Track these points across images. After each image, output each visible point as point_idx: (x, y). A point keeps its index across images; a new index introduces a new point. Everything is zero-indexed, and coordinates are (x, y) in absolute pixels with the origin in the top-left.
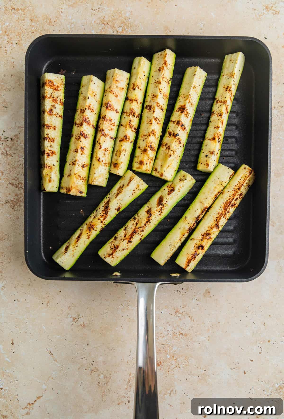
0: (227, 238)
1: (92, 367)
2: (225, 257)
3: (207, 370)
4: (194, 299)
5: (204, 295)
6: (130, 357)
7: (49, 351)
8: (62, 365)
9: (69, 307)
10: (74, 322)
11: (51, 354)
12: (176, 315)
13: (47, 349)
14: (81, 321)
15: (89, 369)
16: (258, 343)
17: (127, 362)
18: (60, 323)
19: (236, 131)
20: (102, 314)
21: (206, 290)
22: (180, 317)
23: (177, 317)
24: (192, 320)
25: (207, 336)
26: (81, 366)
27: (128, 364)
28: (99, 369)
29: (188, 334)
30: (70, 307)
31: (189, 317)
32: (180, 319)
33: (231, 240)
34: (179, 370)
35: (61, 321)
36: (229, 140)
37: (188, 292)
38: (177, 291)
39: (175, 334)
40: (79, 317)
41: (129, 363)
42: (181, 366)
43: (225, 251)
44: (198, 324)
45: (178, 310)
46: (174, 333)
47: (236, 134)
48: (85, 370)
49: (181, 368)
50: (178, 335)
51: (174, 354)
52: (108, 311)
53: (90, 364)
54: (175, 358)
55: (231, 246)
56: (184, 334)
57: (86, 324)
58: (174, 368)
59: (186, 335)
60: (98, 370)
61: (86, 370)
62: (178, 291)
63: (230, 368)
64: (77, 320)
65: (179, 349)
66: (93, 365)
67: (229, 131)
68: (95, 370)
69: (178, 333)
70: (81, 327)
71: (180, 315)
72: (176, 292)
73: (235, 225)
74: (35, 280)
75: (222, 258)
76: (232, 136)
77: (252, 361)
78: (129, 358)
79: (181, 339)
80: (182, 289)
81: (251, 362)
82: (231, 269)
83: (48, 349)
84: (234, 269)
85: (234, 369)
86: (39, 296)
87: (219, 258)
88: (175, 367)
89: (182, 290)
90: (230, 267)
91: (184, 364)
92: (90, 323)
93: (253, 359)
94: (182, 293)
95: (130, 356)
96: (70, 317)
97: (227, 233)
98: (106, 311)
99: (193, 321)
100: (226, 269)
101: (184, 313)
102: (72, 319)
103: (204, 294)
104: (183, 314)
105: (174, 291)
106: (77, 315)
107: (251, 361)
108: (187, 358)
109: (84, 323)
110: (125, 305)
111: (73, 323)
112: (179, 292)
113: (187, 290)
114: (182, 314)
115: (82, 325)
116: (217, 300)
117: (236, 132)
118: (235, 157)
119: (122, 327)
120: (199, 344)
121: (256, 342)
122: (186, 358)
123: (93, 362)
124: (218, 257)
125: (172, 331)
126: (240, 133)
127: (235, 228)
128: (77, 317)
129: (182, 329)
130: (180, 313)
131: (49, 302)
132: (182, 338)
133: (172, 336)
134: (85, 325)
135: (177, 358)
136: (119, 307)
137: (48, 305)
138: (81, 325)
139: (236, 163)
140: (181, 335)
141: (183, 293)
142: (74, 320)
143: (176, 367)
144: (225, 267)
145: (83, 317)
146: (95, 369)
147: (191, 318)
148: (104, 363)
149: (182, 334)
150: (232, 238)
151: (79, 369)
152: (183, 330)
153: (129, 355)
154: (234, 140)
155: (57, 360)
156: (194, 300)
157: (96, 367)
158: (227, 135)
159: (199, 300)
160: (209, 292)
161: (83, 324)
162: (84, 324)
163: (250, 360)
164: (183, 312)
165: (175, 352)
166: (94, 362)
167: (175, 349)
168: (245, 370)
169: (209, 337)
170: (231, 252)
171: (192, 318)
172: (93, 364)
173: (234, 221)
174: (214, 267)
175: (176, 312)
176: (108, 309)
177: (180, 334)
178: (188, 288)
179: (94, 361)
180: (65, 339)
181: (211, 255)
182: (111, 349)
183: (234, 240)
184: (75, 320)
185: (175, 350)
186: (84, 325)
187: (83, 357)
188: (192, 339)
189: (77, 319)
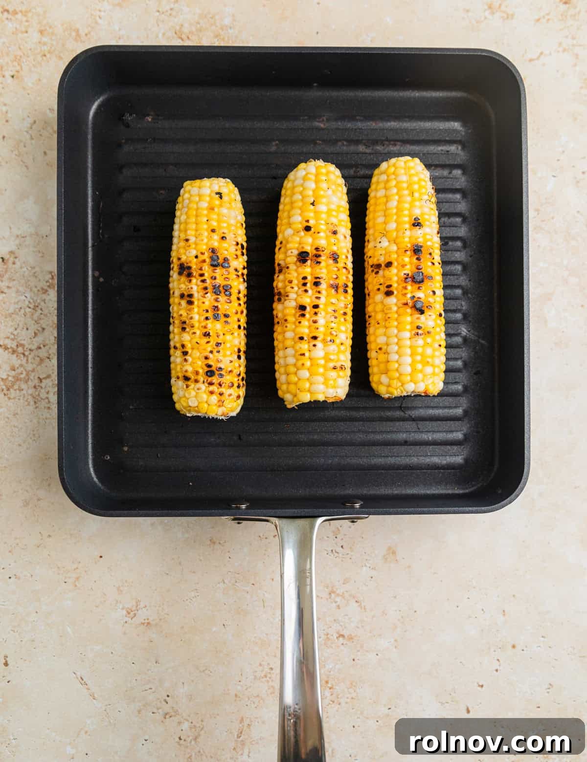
0: (452, 431)
1: (167, 708)
2: (448, 469)
3: (393, 708)
4: (366, 566)
5: (385, 559)
6: (242, 686)
7: (80, 679)
8: (106, 705)
9: (118, 589)
10: (129, 617)
11: (83, 682)
12: (330, 598)
13: (75, 673)
14: (142, 615)
15: (160, 711)
16: (492, 650)
17: (236, 695)
18: (101, 620)
19: (463, 225)
20: (185, 600)
21: (389, 548)
22: (338, 603)
23: (332, 602)
24: (361, 608)
25: (392, 640)
26: (144, 706)
27: (238, 699)
28: (179, 710)
29: (356, 636)
30: (121, 588)
31: (356, 601)
32: (338, 607)
33: (459, 436)
34: (338, 708)
35: (103, 616)
36: (450, 243)
37: (352, 554)
38: (332, 551)
39: (329, 636)
40: (138, 608)
41: (239, 697)
42: (342, 701)
43: (448, 457)
44: (373, 617)
45: (335, 590)
46: (328, 634)
47: (463, 231)
48: (151, 713)
49: (343, 704)
50: (335, 637)
51: (328, 677)
52: (198, 594)
53: (161, 702)
54: (330, 685)
55: (460, 448)
56: (346, 637)
57: (153, 620)
58: (328, 705)
59: (351, 638)
60: (176, 712)
61: (153, 713)
62: (334, 551)
63: (439, 702)
64: (135, 615)
65: (337, 667)
66: (167, 703)
67: (450, 226)
68: (173, 714)
69: (335, 635)
70: (142, 626)
71: (338, 599)
72: (330, 554)
73: (465, 405)
74: (49, 536)
75: (442, 471)
76: (456, 235)
77: (482, 686)
78: (239, 688)
79: (342, 647)
80: (342, 547)
81: (479, 688)
82: (461, 492)
83: (78, 674)
84: (467, 491)
85: (447, 703)
86: (58, 568)
87: (436, 471)
88: (331, 703)
89: (341, 549)
90: (458, 489)
91: (348, 695)
92: (160, 620)
93: (484, 683)
94: (340, 555)
95: (241, 683)
96: (121, 607)
97: (452, 422)
98: (193, 594)
99: (363, 610)
100: (450, 492)
101: (346, 595)
102: (125, 612)
103: (384, 556)
104: (344, 598)
105: (326, 552)
106: (134, 603)
107: (479, 686)
108: (354, 684)
109: (148, 619)
110: (230, 582)
111: (127, 619)
112: (336, 554)
113: (351, 548)
114: (343, 596)
115: (146, 624)
116: (409, 567)
117: (462, 228)
118: (462, 275)
119: (224, 625)
120: (377, 655)
121: (489, 648)
122: (352, 684)
123: (168, 696)
124: (435, 469)
125: (324, 630)
126: (470, 230)
127: (466, 412)
128: (134, 608)
129: (343, 627)
130: (338, 595)
131: (78, 579)
132: (343, 644)
133: (323, 642)
134: (151, 622)
135: (334, 684)
136: (218, 585)
137: (76, 586)
138: (143, 624)
139: (466, 288)
140: (341, 639)
141: (343, 555)
142: (129, 613)
143: (333, 702)
144: (449, 489)
145: (146, 606)
146: (171, 711)
147: (361, 604)
148: (190, 697)
149: (343, 636)
150: (460, 431)
151: (139, 712)
152: (345, 627)
153: (240, 681)
154: (459, 244)
155: (96, 696)
156: (364, 568)
157: (173, 708)
158: (446, 234)
159: (374, 569)
160: (394, 553)
161: (146, 621)
162: (148, 621)
163: (477, 685)
164: (345, 593)
165: (330, 672)
166: (170, 698)
167: (331, 667)
168: (468, 705)
169: (396, 641)
170: (459, 460)
171: (363, 604)
172: (167, 700)
173: (464, 398)
174: (428, 489)
175: (330, 594)
176: (196, 590)
177: (339, 637)
178: (353, 545)
179: (170, 695)
180: (112, 653)
181: (420, 464)
182: (204, 671)
183: (465, 435)
184: (132, 613)
185: (331, 669)
186: (148, 623)
187: (148, 687)
188: (362, 647)
189: (134, 612)
